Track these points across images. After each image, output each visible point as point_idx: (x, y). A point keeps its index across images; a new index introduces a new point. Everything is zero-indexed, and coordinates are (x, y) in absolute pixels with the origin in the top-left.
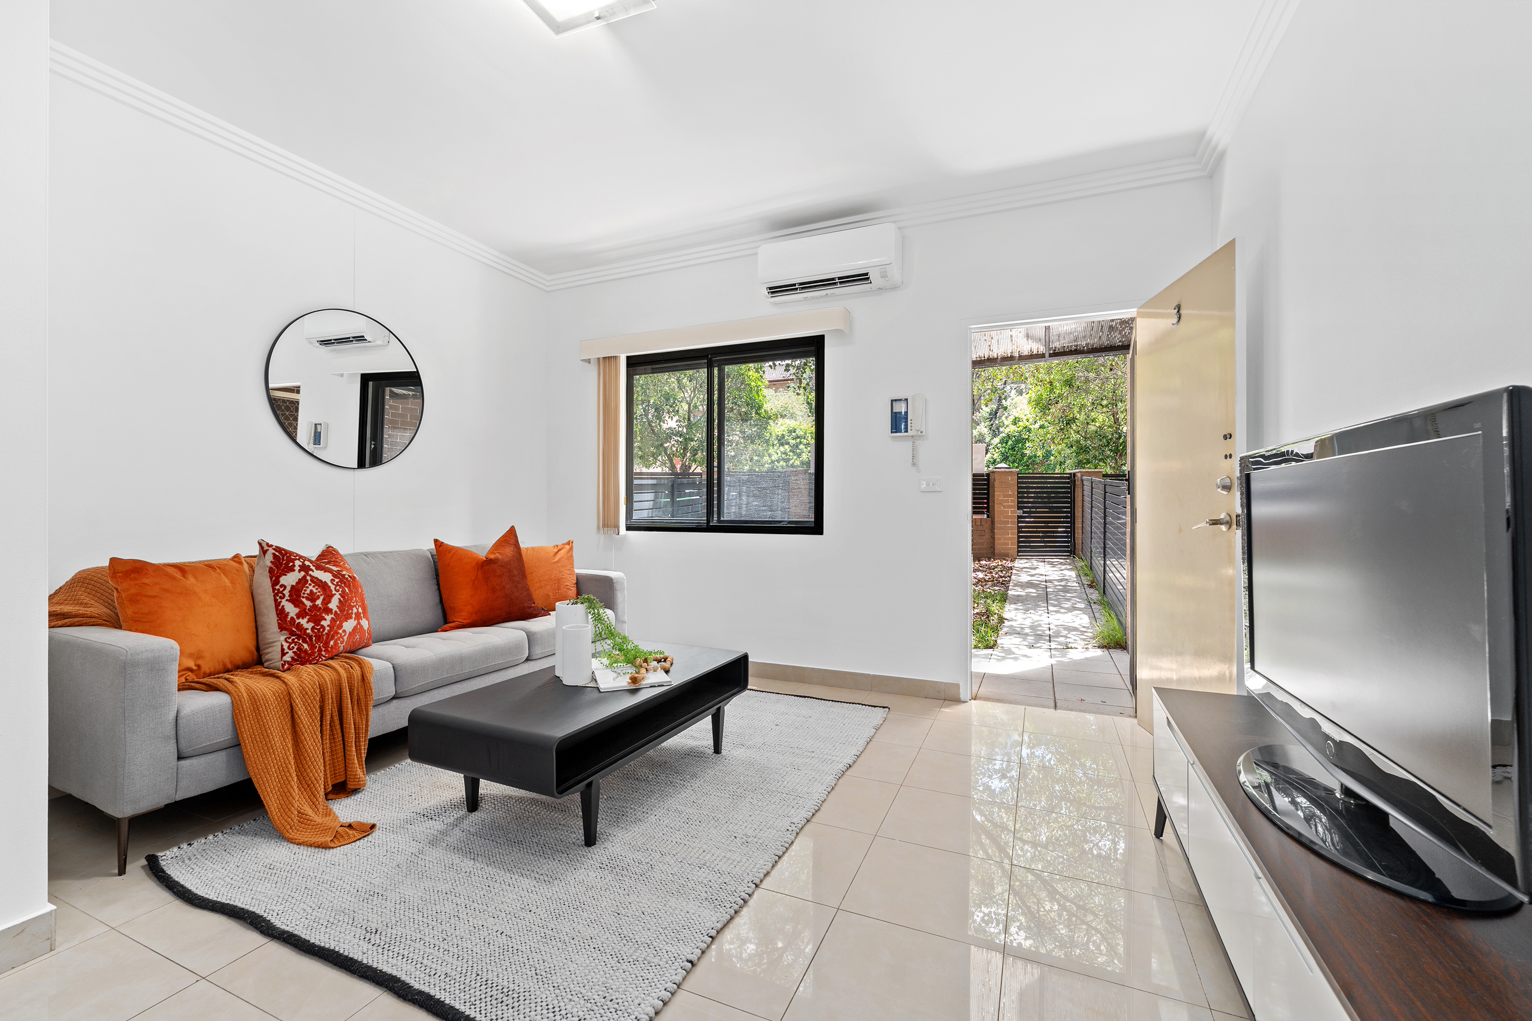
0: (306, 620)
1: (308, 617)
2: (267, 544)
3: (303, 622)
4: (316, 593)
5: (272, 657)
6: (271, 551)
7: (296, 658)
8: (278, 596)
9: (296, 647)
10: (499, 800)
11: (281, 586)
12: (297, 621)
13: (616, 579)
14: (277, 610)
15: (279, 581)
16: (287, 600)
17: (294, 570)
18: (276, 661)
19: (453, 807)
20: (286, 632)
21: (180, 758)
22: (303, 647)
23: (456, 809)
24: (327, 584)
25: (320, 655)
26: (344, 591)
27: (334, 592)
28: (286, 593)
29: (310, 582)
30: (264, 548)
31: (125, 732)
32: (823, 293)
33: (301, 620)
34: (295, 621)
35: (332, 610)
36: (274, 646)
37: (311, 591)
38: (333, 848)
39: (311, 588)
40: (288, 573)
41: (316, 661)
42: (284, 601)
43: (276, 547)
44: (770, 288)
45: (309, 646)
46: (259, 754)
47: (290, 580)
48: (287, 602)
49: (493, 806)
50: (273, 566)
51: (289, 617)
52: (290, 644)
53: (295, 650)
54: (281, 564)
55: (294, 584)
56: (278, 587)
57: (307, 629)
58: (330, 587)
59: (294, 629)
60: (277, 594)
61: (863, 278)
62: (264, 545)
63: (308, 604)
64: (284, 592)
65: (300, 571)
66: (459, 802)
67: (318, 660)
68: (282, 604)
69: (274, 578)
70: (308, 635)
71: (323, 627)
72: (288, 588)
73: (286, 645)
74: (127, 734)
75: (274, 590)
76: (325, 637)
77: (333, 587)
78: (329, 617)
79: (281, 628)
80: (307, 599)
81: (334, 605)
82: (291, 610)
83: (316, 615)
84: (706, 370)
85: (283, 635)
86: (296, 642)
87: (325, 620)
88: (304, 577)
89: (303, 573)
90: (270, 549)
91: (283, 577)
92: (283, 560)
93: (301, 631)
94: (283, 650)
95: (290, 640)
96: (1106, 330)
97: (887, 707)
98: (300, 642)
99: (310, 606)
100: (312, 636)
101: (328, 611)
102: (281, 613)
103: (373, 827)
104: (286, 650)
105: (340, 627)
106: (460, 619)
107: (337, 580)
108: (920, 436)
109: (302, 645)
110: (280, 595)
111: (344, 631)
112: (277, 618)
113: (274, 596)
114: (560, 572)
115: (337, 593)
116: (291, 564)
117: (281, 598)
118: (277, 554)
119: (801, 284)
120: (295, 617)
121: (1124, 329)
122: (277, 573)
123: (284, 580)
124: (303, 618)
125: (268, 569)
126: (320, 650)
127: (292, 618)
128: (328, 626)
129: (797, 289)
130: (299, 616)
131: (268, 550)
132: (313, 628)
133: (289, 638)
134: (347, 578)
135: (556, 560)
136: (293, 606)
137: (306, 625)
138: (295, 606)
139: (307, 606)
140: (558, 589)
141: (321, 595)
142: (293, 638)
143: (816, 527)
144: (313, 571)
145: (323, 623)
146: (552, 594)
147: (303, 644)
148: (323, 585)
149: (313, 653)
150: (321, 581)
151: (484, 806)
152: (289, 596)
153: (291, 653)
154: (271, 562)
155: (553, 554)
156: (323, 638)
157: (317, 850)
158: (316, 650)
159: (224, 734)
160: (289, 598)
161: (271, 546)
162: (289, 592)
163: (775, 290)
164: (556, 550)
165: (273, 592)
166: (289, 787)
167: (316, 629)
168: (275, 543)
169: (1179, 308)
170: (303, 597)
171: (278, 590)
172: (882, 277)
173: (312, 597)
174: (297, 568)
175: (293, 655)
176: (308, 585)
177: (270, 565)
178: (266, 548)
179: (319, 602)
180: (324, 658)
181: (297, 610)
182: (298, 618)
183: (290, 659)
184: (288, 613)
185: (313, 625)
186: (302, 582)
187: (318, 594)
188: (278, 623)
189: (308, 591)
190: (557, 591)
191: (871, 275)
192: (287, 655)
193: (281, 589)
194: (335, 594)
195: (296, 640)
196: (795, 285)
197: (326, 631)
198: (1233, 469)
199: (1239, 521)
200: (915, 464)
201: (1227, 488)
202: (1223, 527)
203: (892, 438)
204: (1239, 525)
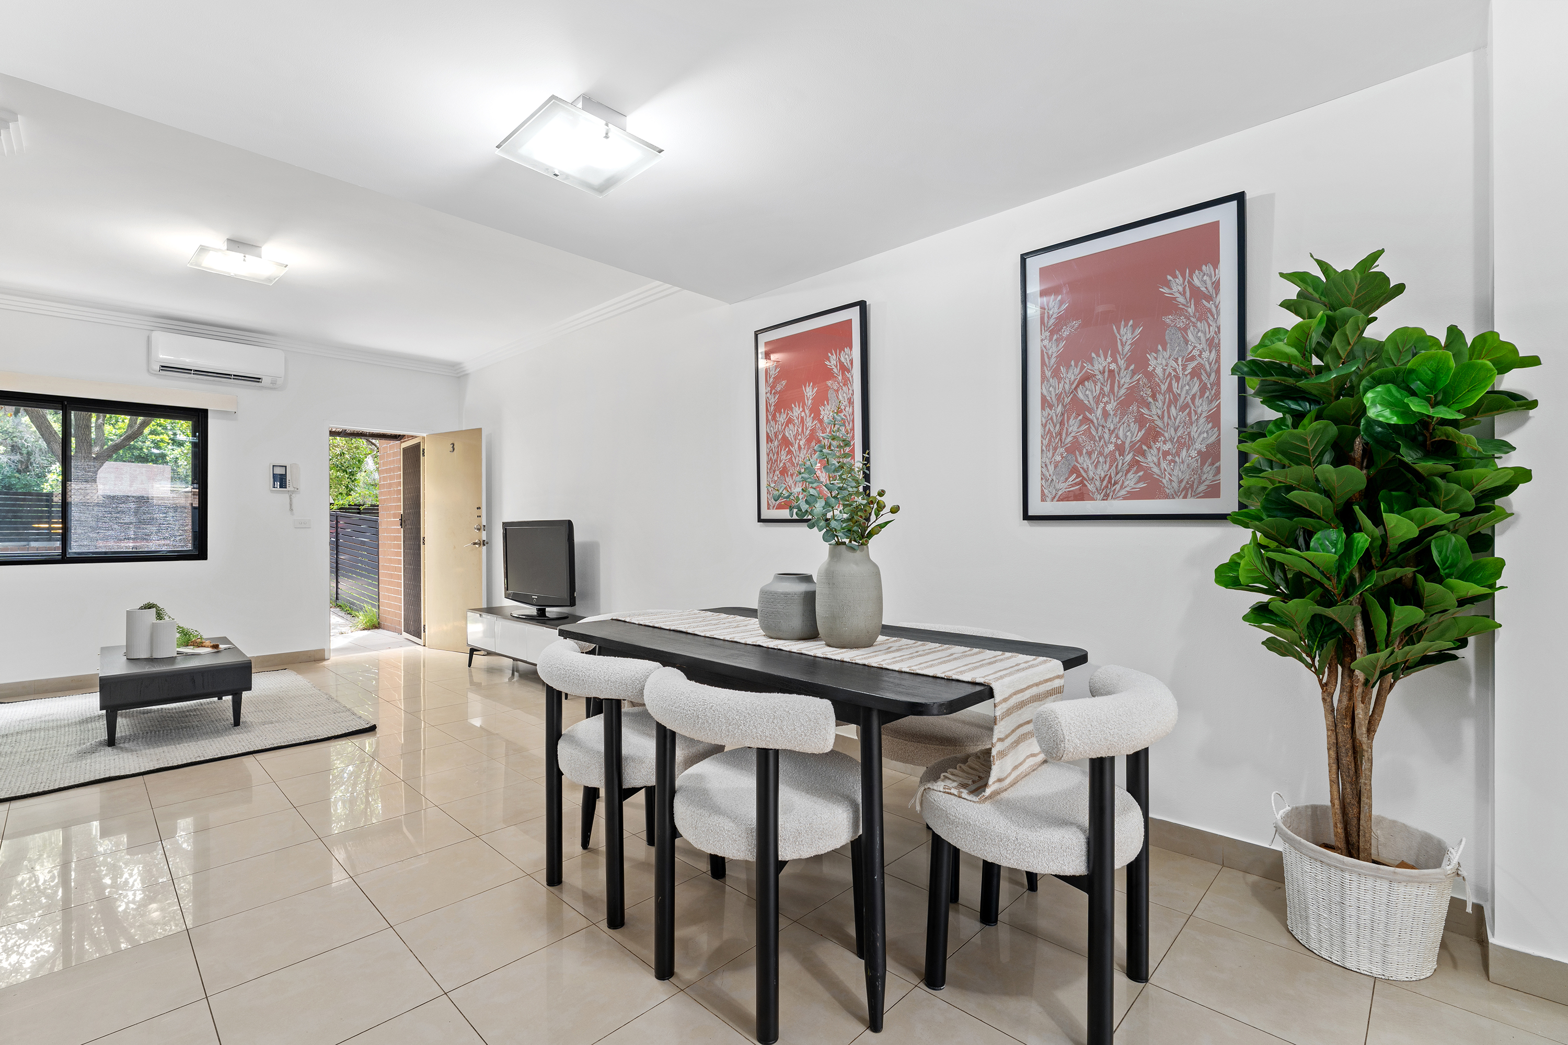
44: (162, 366)
61: (257, 380)
108: (294, 492)
119: (196, 370)
129: (190, 372)
143: (197, 555)
163: (168, 369)
169: (453, 444)
172: (271, 383)
191: (263, 380)
196: (190, 370)
198: (481, 523)
199: (484, 543)
200: (291, 509)
201: (479, 529)
202: (477, 546)
203: (271, 491)
204: (484, 545)
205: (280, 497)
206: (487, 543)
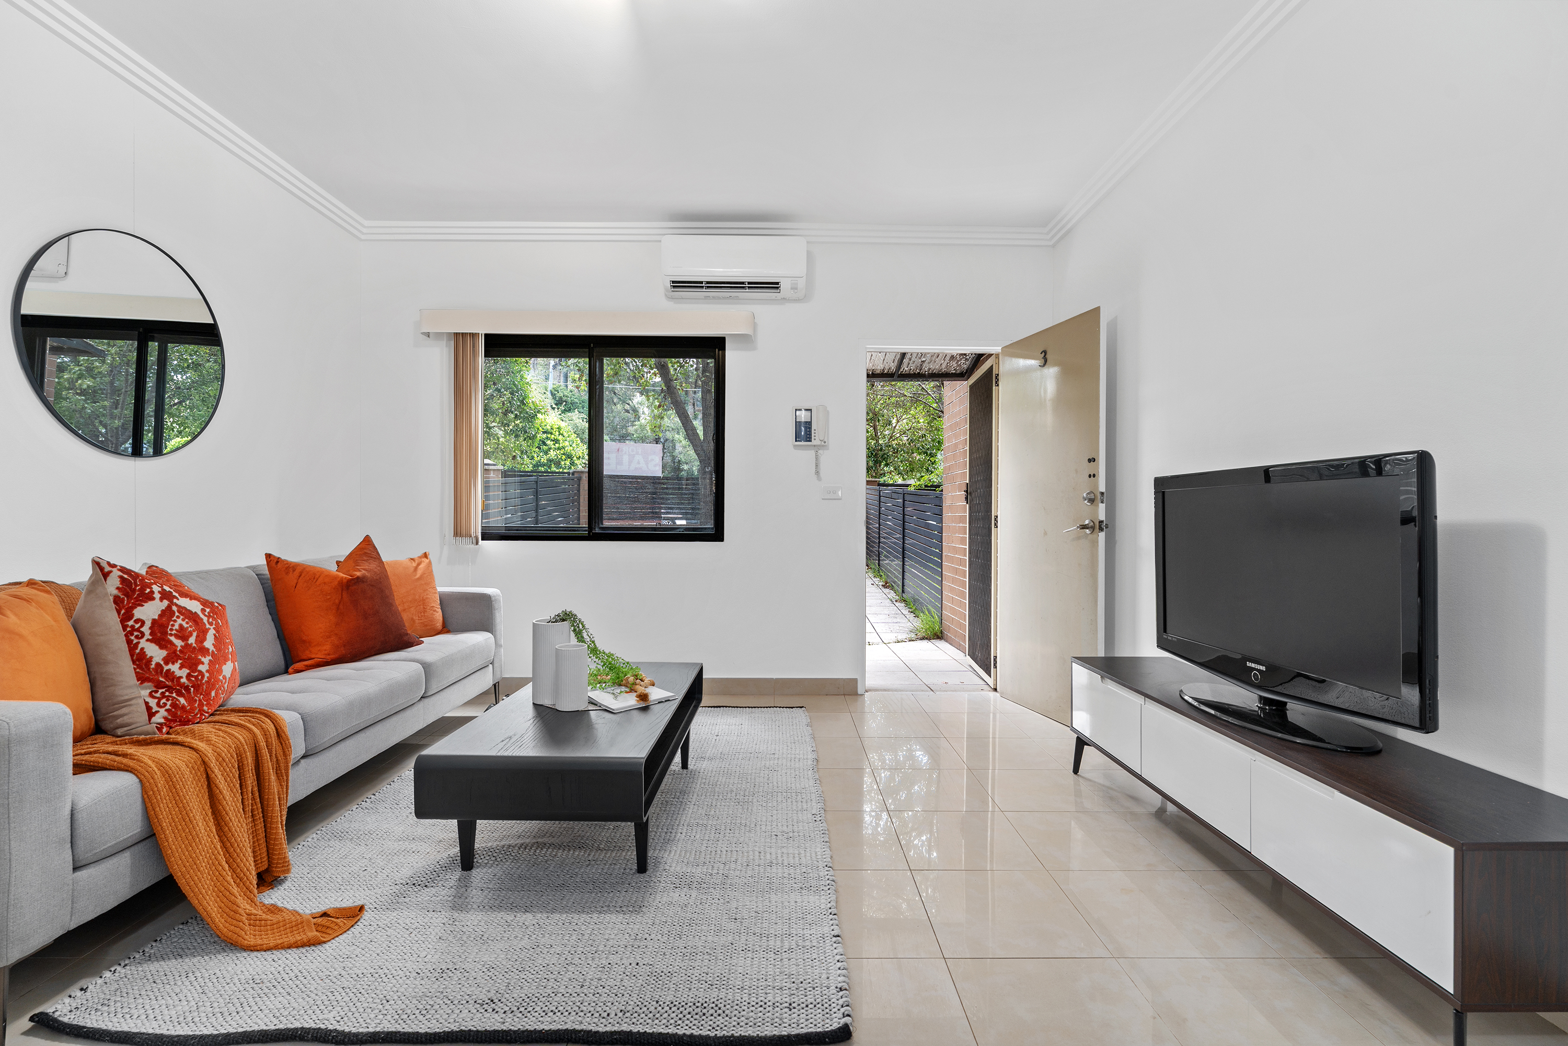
0: (177, 665)
1: (180, 662)
2: (109, 563)
3: (175, 668)
4: (187, 628)
5: (131, 721)
6: (116, 573)
7: (170, 717)
8: (132, 635)
9: (169, 703)
10: (497, 851)
11: (137, 621)
12: (166, 668)
13: (494, 596)
14: (132, 655)
15: (133, 615)
16: (148, 640)
17: (153, 599)
18: (138, 725)
19: (444, 869)
20: (150, 684)
21: (76, 869)
22: (179, 701)
23: (449, 870)
24: (199, 615)
25: (201, 711)
26: (217, 624)
27: (208, 626)
28: (146, 629)
29: (177, 614)
30: (101, 570)
31: (10, 840)
32: (728, 295)
33: (170, 666)
34: (163, 668)
35: (208, 650)
36: (130, 705)
37: (181, 626)
38: (325, 942)
39: (179, 622)
40: (146, 602)
41: (198, 720)
42: (143, 641)
43: (121, 567)
44: (673, 282)
45: (186, 700)
46: (183, 846)
47: (149, 612)
48: (149, 643)
49: (493, 859)
50: (120, 594)
51: (153, 663)
52: (160, 699)
53: (168, 707)
54: (134, 590)
55: (156, 617)
56: (131, 623)
57: (181, 677)
58: (202, 619)
59: (161, 679)
60: (131, 634)
61: (774, 286)
62: (104, 565)
63: (179, 643)
64: (142, 629)
65: (161, 599)
66: (449, 862)
67: (200, 718)
68: (140, 646)
69: (123, 612)
70: (182, 685)
71: (200, 672)
72: (148, 624)
73: (153, 703)
74: (12, 843)
75: (124, 627)
76: (205, 687)
77: (205, 619)
78: (206, 660)
79: (142, 679)
80: (177, 636)
81: (209, 643)
82: (156, 654)
83: (189, 658)
84: (587, 360)
85: (146, 688)
86: (168, 696)
87: (203, 663)
88: (169, 608)
89: (166, 603)
90: (114, 570)
91: (139, 608)
92: (136, 585)
93: (173, 681)
94: (149, 708)
95: (158, 695)
96: (948, 358)
97: (803, 707)
98: (174, 695)
99: (181, 646)
100: (188, 686)
101: (204, 651)
102: (140, 660)
103: (361, 908)
104: (155, 709)
105: (220, 671)
106: (319, 654)
107: (208, 610)
108: (823, 446)
109: (177, 700)
110: (136, 633)
111: (224, 677)
112: (133, 666)
113: (126, 635)
114: (425, 591)
115: (212, 627)
116: (148, 590)
117: (137, 637)
118: (126, 576)
119: (708, 283)
120: (162, 663)
121: (961, 359)
122: (128, 603)
123: (138, 613)
124: (173, 663)
125: (112, 598)
126: (201, 705)
127: (158, 664)
128: (207, 671)
129: (703, 287)
130: (167, 660)
131: (110, 572)
132: (189, 676)
133: (156, 692)
134: (217, 607)
135: (418, 576)
136: (157, 647)
137: (178, 673)
138: (161, 647)
139: (177, 647)
140: (425, 612)
141: (194, 631)
142: (161, 691)
143: (717, 535)
144: (178, 600)
145: (200, 667)
146: (417, 618)
147: (178, 698)
148: (192, 617)
149: (193, 709)
150: (190, 612)
151: (480, 861)
152: (151, 634)
153: (163, 712)
154: (118, 588)
155: (412, 569)
156: (203, 688)
157: (303, 950)
158: (196, 705)
159: (132, 826)
160: (150, 638)
161: (114, 566)
162: (150, 628)
163: (677, 285)
164: (414, 565)
165: (124, 629)
166: (226, 884)
167: (193, 676)
168: (119, 563)
169: (1045, 352)
170: (171, 635)
171: (132, 627)
172: (792, 289)
173: (183, 634)
174: (157, 596)
175: (166, 714)
176: (175, 618)
177: (116, 592)
178: (107, 569)
179: (192, 640)
180: (207, 715)
181: (164, 653)
182: (167, 663)
183: (162, 721)
184: (151, 658)
185: (188, 671)
186: (167, 614)
187: (190, 629)
188: (136, 673)
189: (177, 627)
190: (422, 614)
191: (782, 285)
192: (157, 715)
193: (137, 626)
194: (210, 629)
195: (167, 694)
196: (702, 283)
197: (206, 679)
198: (1096, 486)
199: (1101, 526)
200: (817, 473)
201: (1092, 501)
202: (1088, 531)
203: (795, 446)
204: (1101, 529)
205: (804, 455)
206: (1107, 527)
